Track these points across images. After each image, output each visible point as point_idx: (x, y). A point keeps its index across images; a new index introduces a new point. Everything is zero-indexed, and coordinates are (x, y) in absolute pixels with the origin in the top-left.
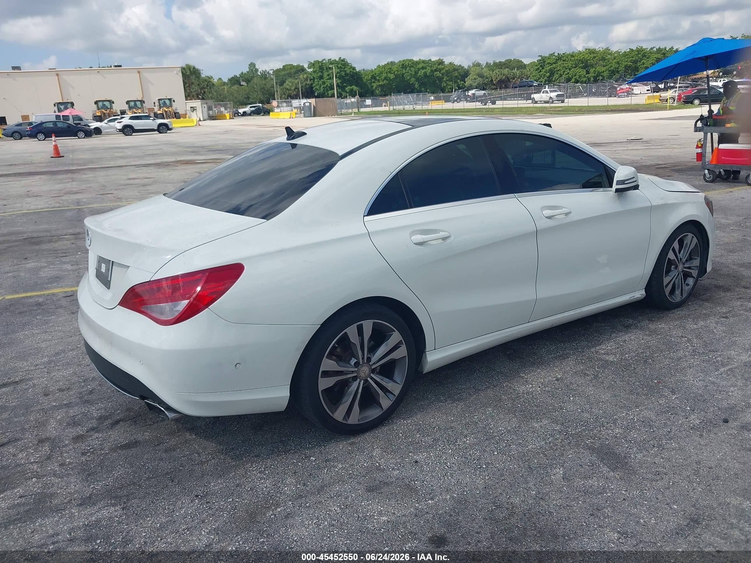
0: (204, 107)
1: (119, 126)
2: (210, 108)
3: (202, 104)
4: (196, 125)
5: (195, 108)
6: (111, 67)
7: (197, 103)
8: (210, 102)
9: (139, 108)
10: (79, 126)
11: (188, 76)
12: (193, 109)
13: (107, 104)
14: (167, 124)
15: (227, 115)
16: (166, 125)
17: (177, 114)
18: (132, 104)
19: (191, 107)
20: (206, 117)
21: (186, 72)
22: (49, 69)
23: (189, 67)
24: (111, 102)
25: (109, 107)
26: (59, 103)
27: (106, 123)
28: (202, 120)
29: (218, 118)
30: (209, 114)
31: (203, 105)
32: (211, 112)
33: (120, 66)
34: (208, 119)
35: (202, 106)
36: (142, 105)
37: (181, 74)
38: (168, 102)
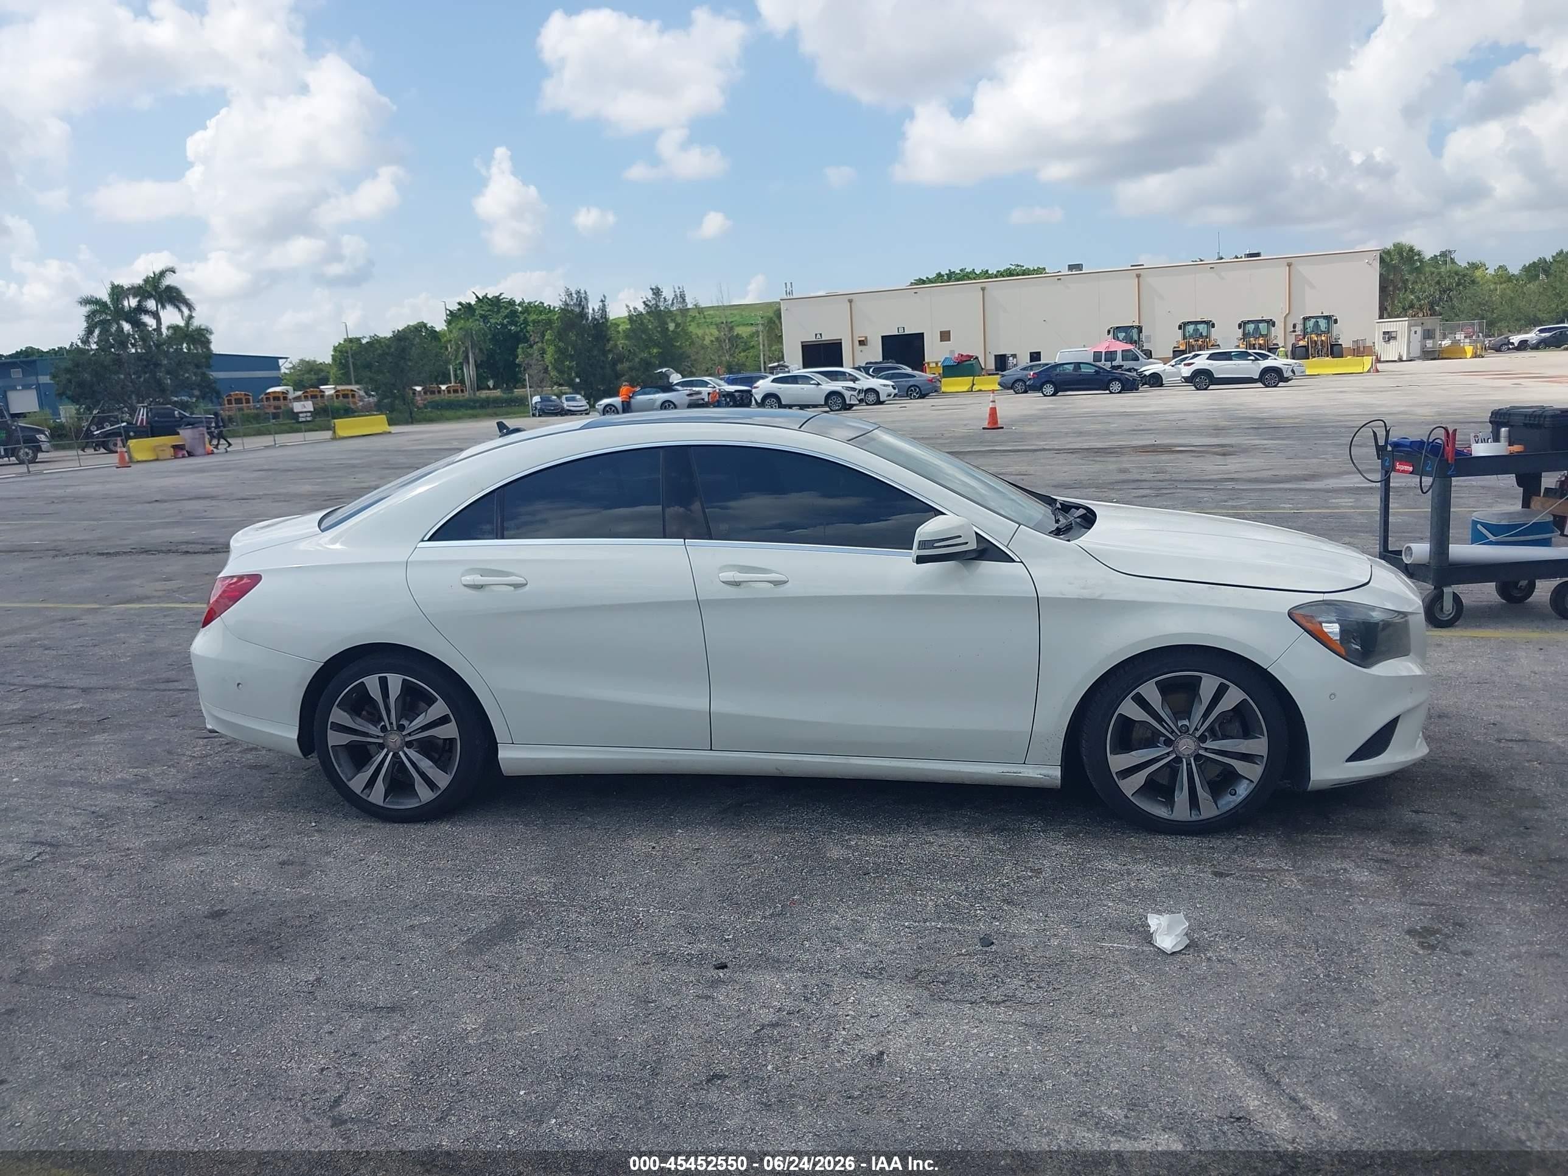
0: (1416, 332)
1: (1187, 371)
2: (1428, 335)
3: (1410, 326)
4: (1369, 371)
5: (1393, 335)
6: (1241, 257)
7: (1399, 325)
8: (1432, 322)
9: (1263, 336)
10: (1119, 371)
11: (1395, 268)
12: (1389, 337)
13: (1202, 328)
14: (1280, 369)
15: (1469, 350)
16: (1277, 371)
17: (1335, 348)
18: (1251, 327)
19: (1384, 333)
20: (1416, 351)
21: (1392, 260)
22: (1132, 266)
23: (1399, 248)
24: (1210, 324)
25: (1204, 334)
26: (1117, 327)
27: (1173, 366)
28: (1404, 359)
29: (1445, 356)
30: (1423, 347)
31: (1413, 329)
32: (1429, 343)
33: (1258, 255)
34: (1419, 358)
35: (1409, 331)
36: (1269, 330)
37: (1377, 264)
38: (1323, 324)
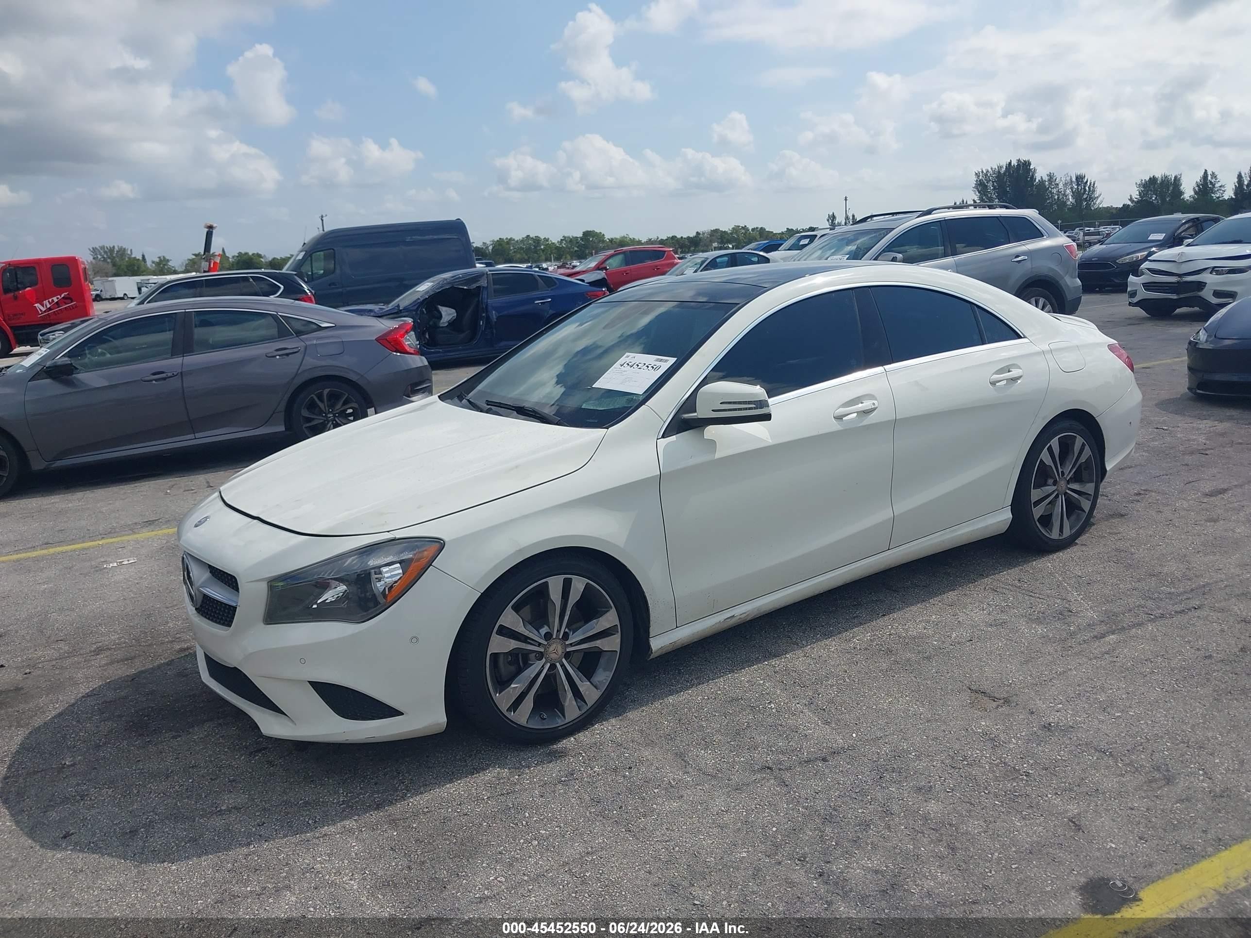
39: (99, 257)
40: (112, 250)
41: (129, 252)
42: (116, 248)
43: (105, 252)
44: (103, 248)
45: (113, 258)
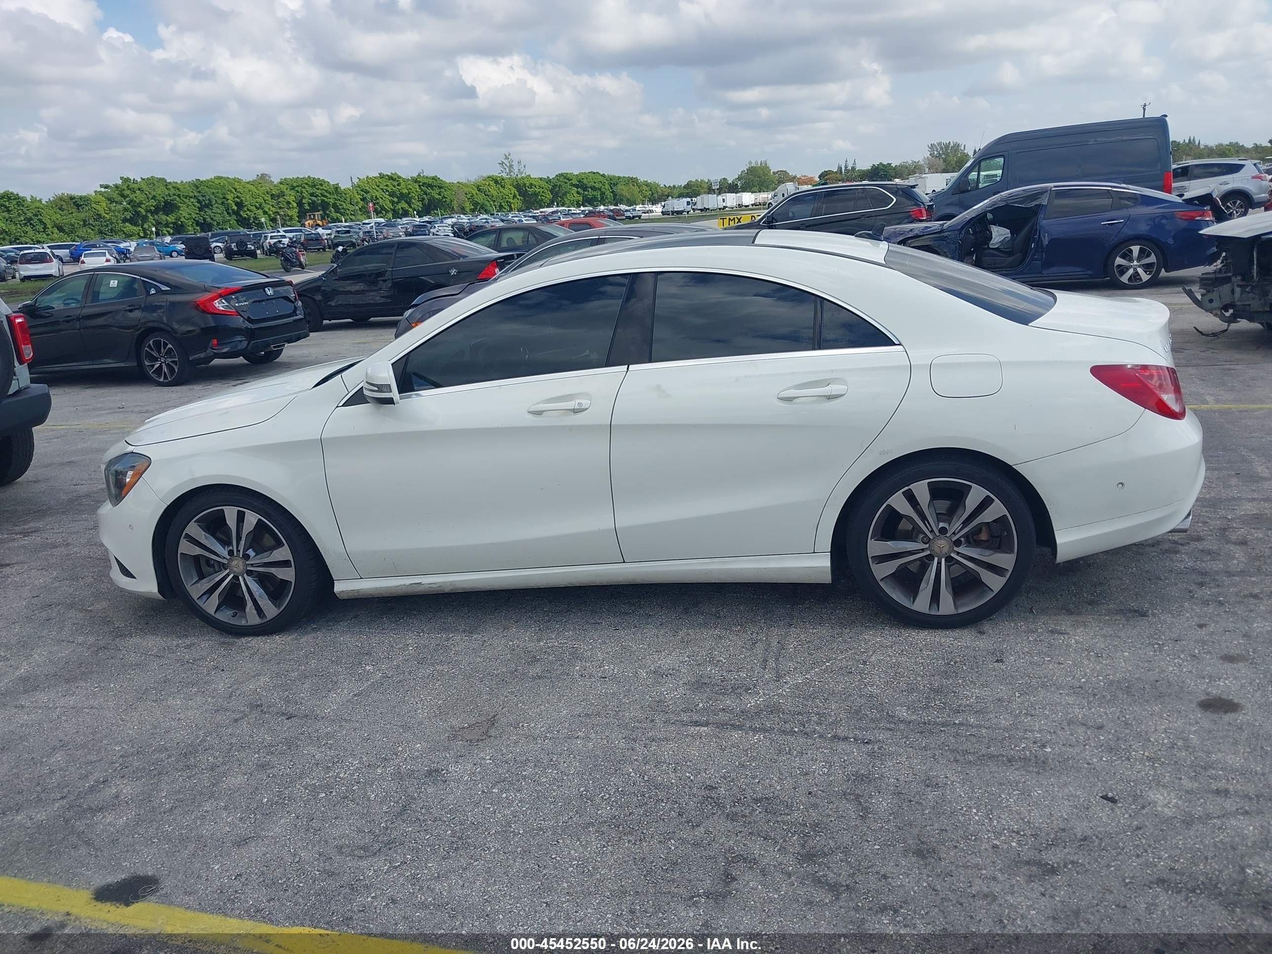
39: (936, 153)
40: (947, 146)
41: (962, 148)
42: (952, 144)
43: (942, 148)
44: (939, 144)
45: (947, 155)
